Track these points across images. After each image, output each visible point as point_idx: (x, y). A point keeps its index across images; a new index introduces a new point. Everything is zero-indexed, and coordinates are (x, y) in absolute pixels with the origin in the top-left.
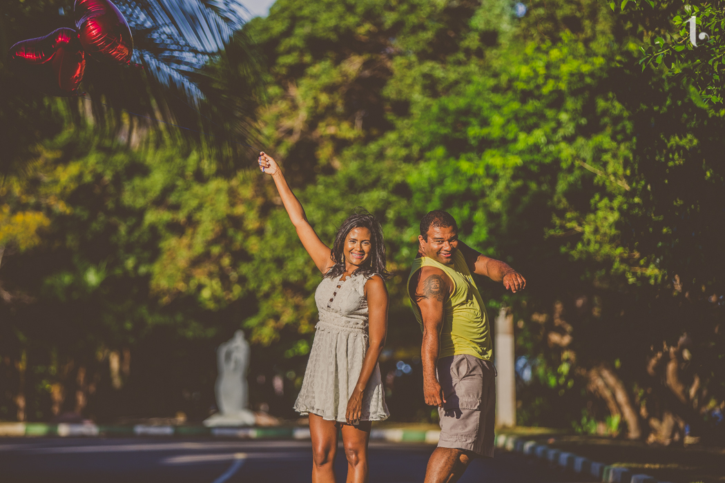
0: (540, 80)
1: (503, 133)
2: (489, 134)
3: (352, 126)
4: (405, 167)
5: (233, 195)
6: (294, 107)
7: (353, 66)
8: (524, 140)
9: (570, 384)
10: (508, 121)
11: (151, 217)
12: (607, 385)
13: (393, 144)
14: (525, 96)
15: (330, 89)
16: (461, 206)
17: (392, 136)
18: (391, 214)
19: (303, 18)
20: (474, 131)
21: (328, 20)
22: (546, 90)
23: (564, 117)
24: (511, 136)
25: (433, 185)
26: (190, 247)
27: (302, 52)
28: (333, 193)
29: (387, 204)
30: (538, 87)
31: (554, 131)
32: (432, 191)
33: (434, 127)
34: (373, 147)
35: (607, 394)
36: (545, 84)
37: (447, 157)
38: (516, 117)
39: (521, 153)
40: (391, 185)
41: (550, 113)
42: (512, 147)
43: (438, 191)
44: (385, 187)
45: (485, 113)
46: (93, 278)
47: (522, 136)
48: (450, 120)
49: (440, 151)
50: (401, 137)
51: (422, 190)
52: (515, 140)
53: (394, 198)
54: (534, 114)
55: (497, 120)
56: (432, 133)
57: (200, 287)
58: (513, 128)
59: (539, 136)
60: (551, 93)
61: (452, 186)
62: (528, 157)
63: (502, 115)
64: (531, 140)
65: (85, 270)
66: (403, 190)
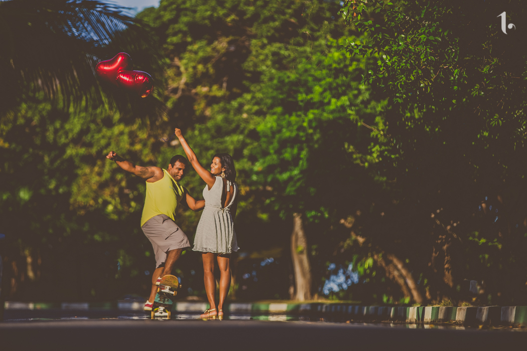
0: (348, 62)
1: (321, 99)
2: (312, 99)
3: (221, 87)
4: (257, 119)
5: (133, 136)
6: (179, 74)
7: (222, 44)
8: (334, 104)
9: (374, 273)
10: (325, 90)
11: (70, 151)
12: (401, 276)
13: (249, 102)
14: (337, 73)
15: (205, 61)
16: (292, 147)
17: (248, 96)
18: (246, 152)
19: (186, 9)
20: (301, 97)
21: (204, 11)
22: (351, 69)
23: (362, 87)
24: (326, 101)
25: (275, 132)
26: (100, 174)
27: (185, 34)
28: (205, 136)
29: (244, 145)
30: (346, 66)
31: (356, 96)
32: (273, 137)
33: (275, 94)
34: (235, 104)
35: (401, 281)
36: (351, 65)
37: (283, 114)
38: (329, 88)
39: (332, 112)
40: (246, 132)
41: (353, 84)
42: (326, 108)
43: (277, 136)
44: (242, 132)
45: (310, 84)
46: (24, 195)
47: (333, 100)
48: (285, 89)
49: (279, 109)
50: (253, 98)
51: (266, 136)
52: (329, 103)
53: (248, 141)
54: (343, 85)
55: (318, 89)
56: (273, 98)
57: (106, 203)
58: (328, 95)
59: (344, 100)
60: (355, 70)
61: (286, 134)
62: (337, 115)
63: (321, 86)
64: (339, 104)
65: (19, 190)
66: (254, 135)
